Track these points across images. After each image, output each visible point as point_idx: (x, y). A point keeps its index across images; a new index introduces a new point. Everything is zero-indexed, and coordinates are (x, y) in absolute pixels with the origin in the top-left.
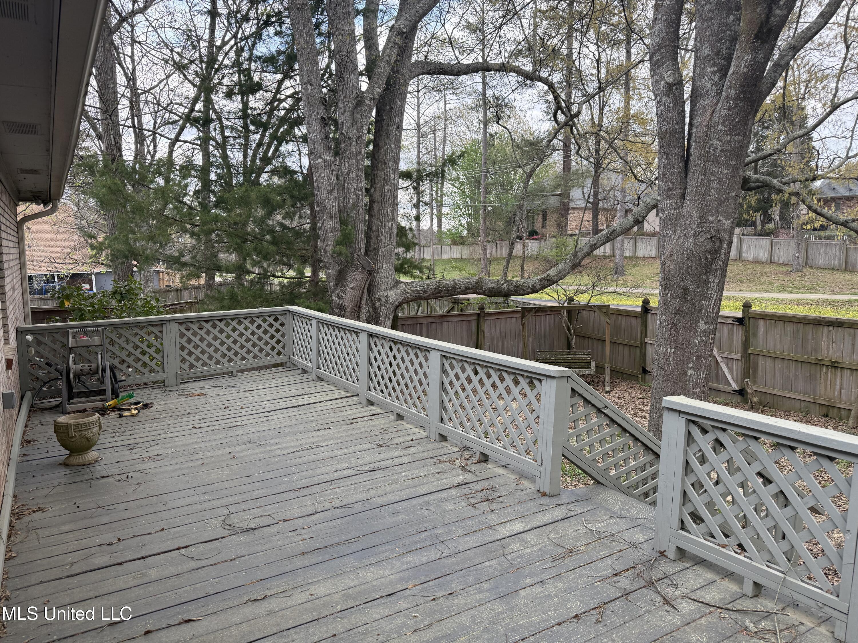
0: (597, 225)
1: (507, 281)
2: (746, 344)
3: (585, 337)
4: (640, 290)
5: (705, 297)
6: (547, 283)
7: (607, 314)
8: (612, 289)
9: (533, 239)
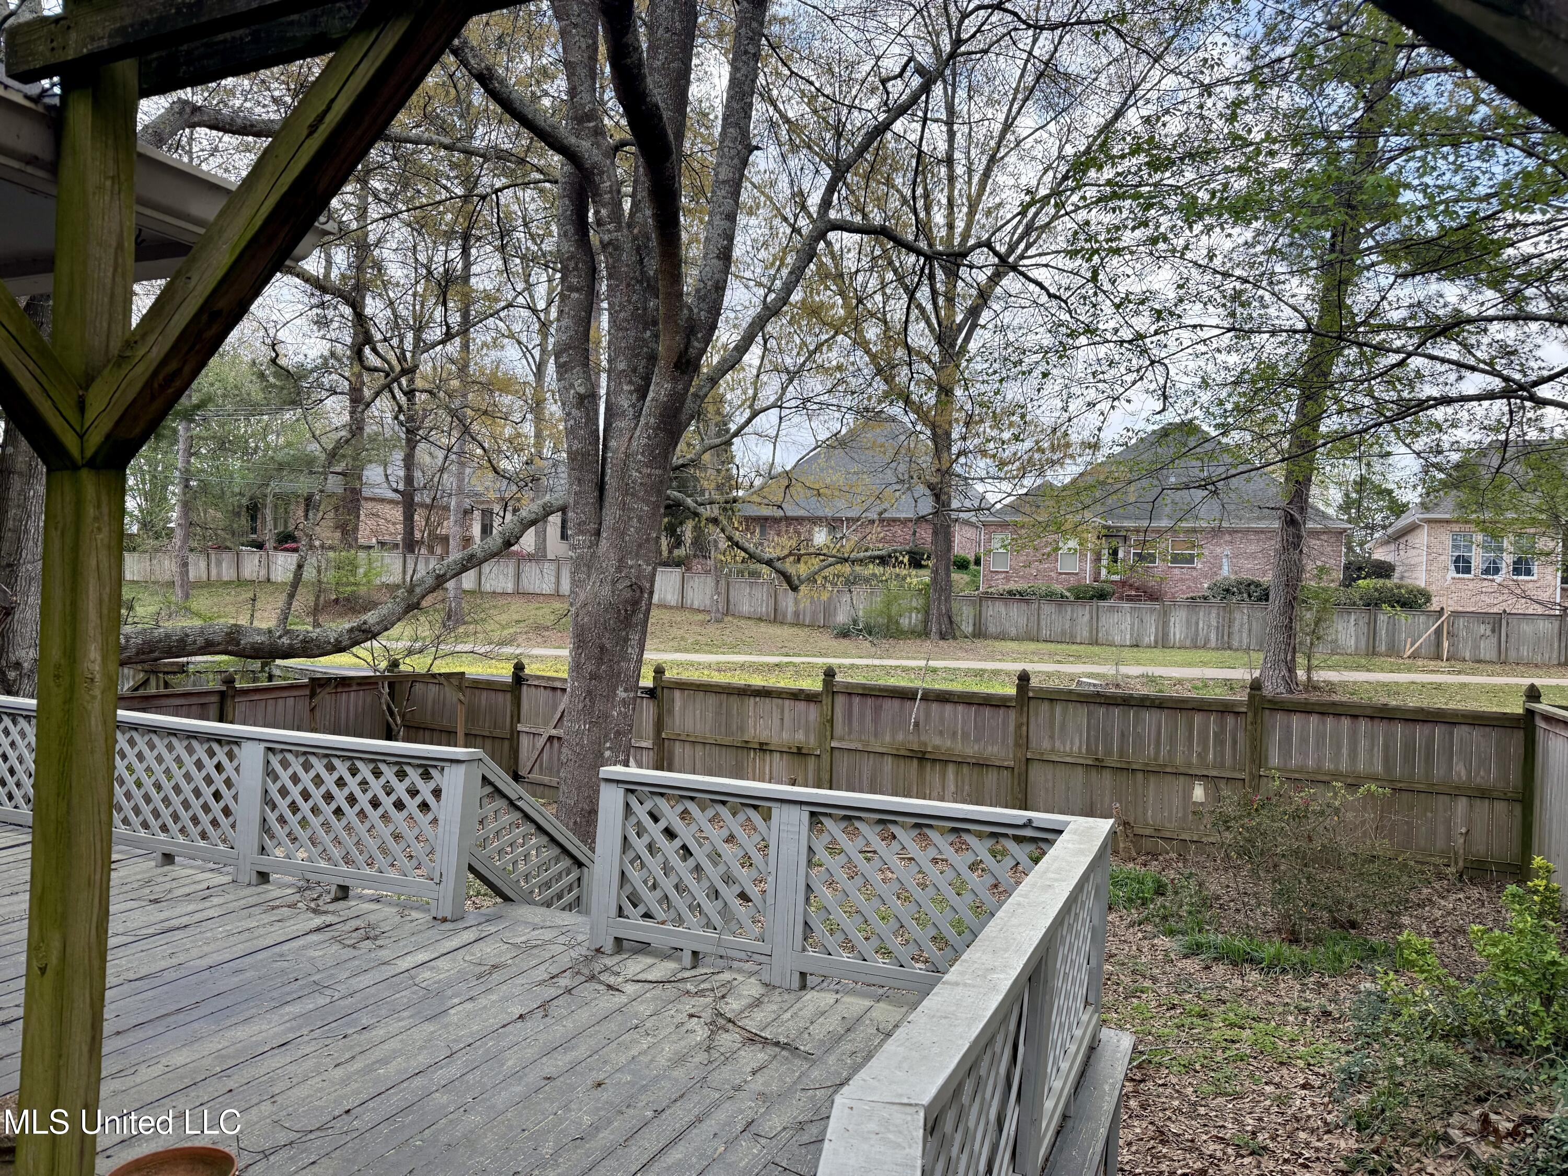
0: (412, 533)
1: (287, 632)
2: (659, 725)
3: (418, 728)
4: (508, 650)
5: (625, 657)
6: (362, 636)
7: (460, 688)
8: (468, 647)
9: (287, 550)
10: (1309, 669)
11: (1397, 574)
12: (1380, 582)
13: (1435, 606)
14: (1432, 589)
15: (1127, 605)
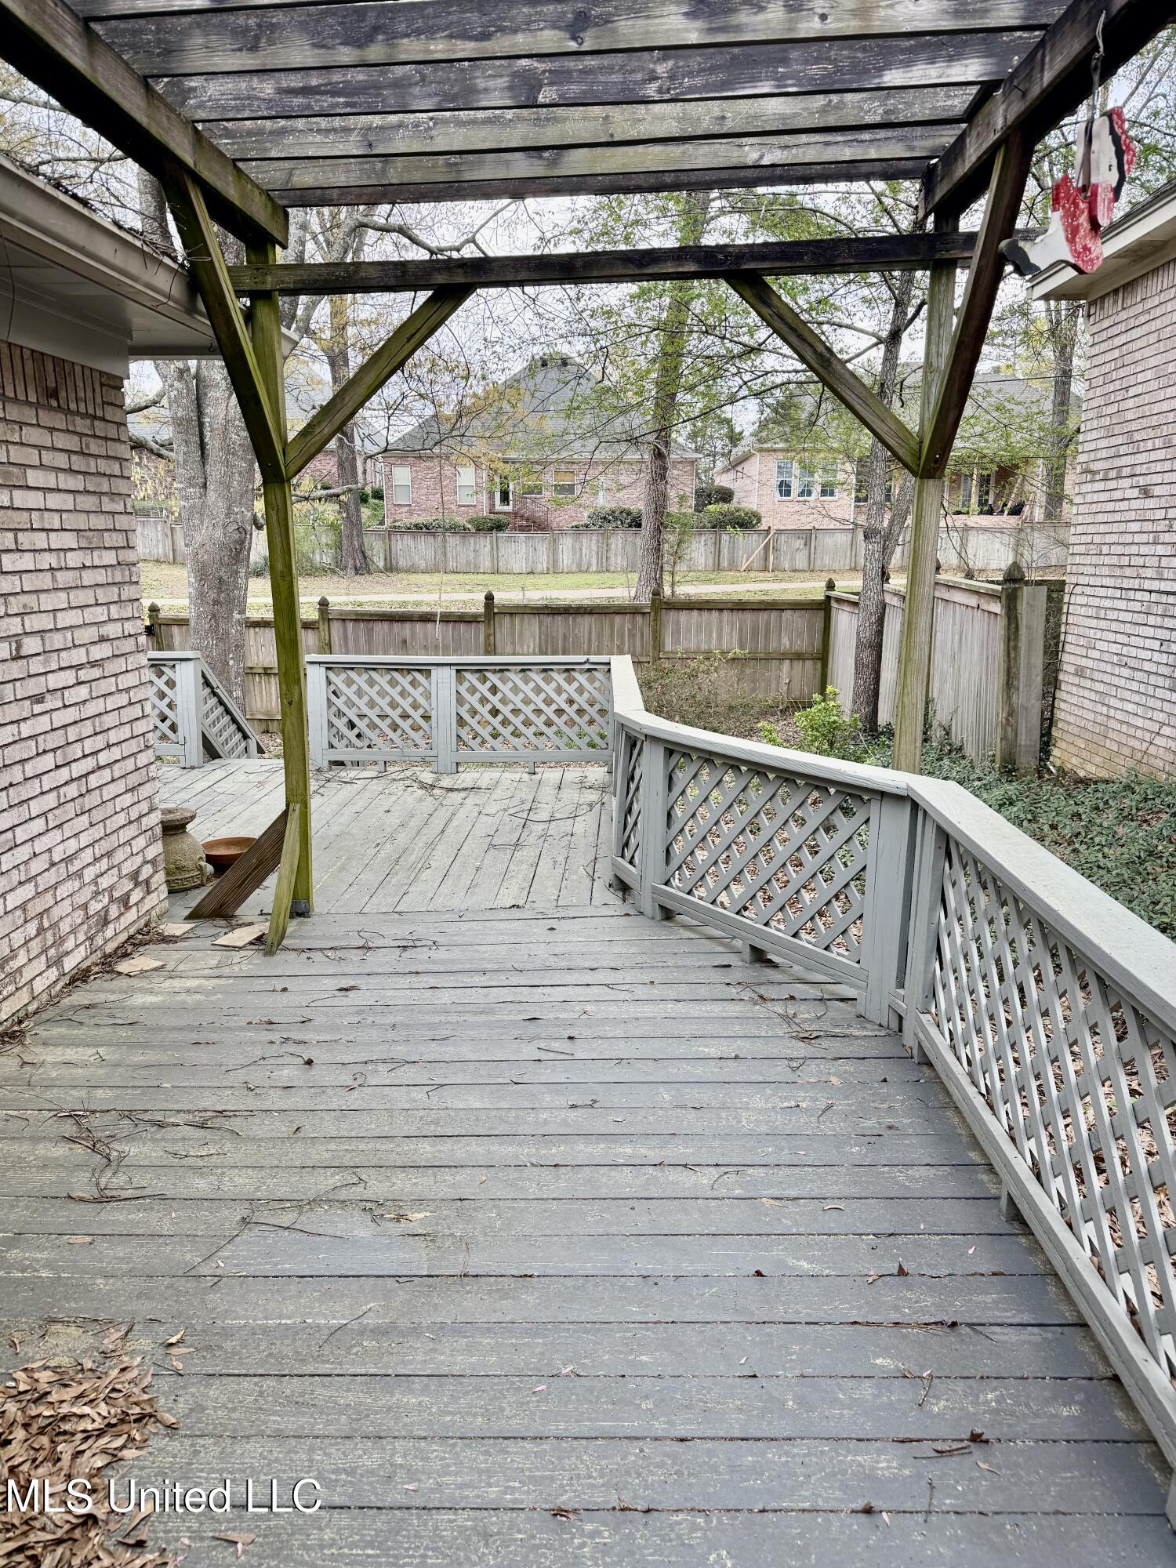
5: (236, 588)
10: (673, 585)
11: (735, 500)
12: (726, 506)
13: (764, 526)
14: (762, 511)
15: (522, 535)
